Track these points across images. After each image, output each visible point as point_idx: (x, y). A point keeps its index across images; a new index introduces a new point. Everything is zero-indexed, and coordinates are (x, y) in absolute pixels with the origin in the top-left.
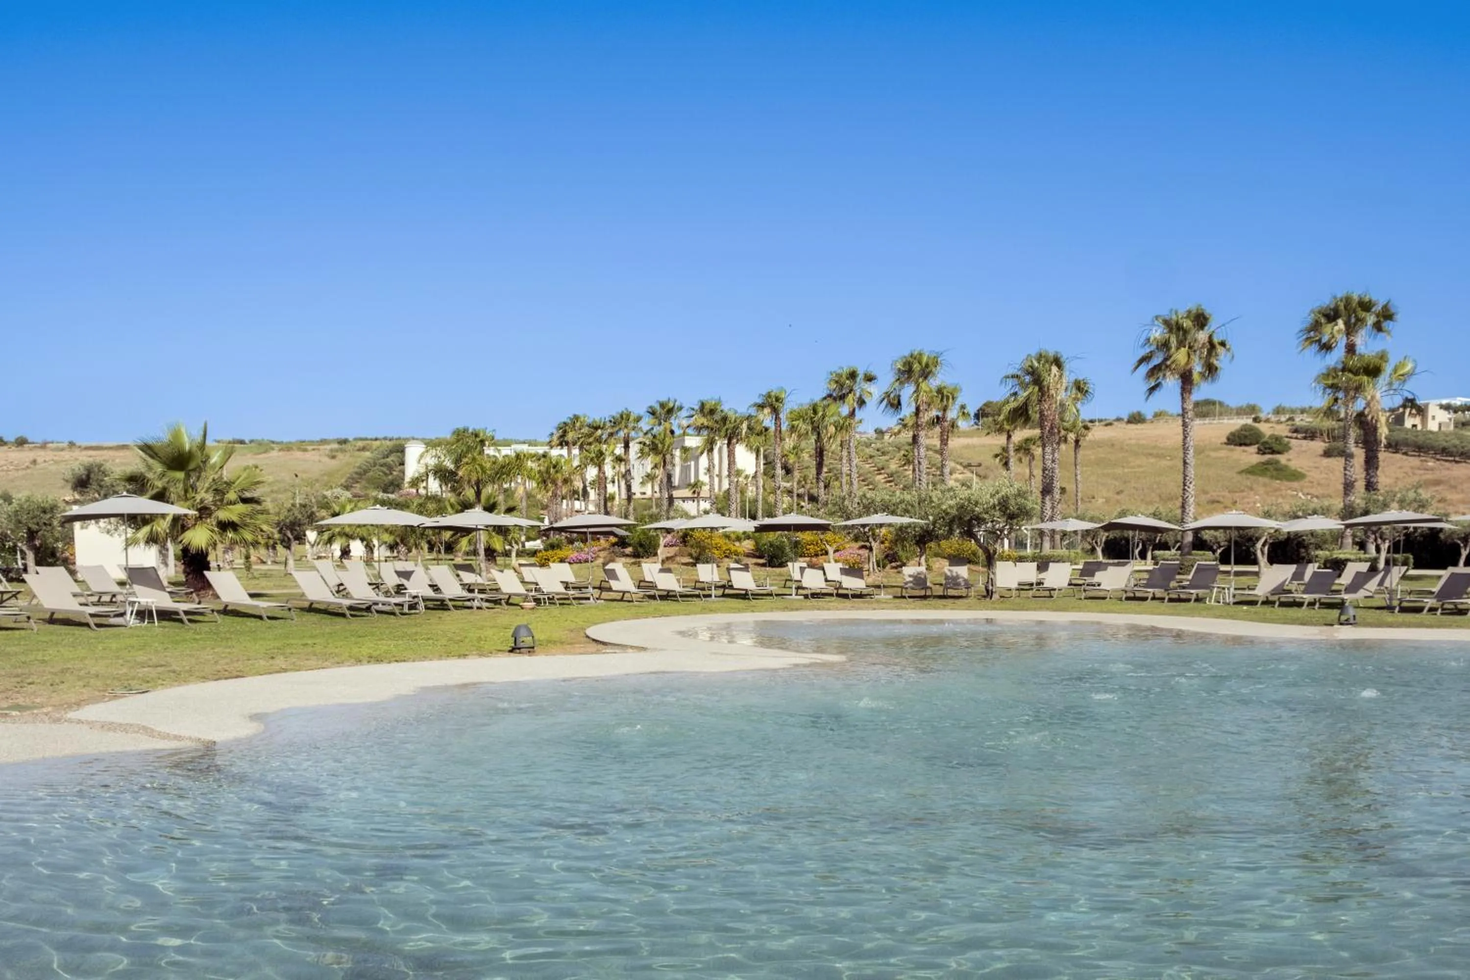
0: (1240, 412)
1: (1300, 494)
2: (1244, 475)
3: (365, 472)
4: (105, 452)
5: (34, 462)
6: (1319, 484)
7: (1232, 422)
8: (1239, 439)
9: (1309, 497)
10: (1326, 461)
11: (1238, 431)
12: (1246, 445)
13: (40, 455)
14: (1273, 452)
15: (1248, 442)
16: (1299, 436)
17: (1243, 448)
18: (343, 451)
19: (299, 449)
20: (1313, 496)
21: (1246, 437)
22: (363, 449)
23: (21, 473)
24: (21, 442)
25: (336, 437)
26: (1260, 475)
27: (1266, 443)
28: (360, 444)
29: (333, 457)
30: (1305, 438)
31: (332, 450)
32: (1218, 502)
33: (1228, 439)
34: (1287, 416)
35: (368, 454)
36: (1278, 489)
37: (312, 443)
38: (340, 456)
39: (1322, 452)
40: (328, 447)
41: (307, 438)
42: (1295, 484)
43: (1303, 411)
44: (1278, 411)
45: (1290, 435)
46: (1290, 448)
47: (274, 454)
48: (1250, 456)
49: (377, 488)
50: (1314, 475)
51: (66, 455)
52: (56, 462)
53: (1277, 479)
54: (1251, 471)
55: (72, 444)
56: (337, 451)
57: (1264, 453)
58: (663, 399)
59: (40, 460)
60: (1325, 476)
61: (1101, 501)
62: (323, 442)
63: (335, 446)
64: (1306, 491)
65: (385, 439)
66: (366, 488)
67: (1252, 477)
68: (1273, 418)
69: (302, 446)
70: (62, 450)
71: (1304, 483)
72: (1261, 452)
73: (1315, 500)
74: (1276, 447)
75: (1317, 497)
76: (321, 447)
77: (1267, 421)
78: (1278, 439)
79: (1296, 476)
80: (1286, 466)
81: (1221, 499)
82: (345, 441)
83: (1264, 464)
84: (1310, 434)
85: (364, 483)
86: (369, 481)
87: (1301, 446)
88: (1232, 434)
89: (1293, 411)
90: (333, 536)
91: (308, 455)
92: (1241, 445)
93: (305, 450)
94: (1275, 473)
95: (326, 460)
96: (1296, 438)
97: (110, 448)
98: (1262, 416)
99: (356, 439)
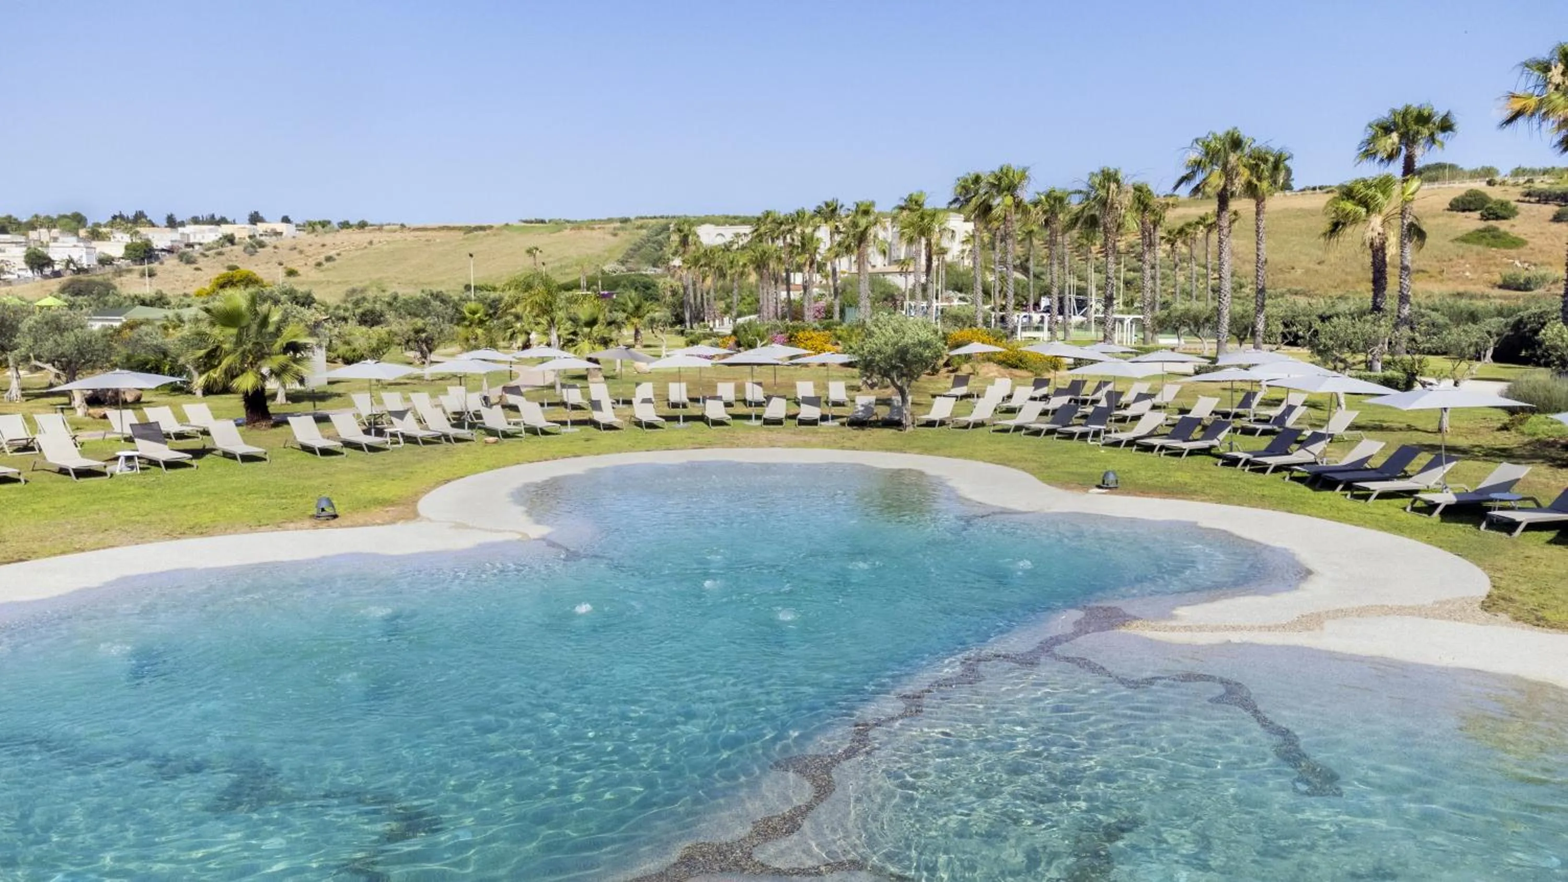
0: (1474, 175)
1: (1517, 263)
2: (1457, 244)
3: (640, 248)
4: (429, 233)
5: (371, 243)
6: (1540, 251)
7: (1463, 185)
8: (1462, 205)
9: (1526, 265)
10: (1556, 226)
11: (1462, 196)
12: (1470, 210)
13: (377, 237)
14: (1498, 217)
15: (1472, 207)
16: (1533, 200)
17: (1467, 213)
18: (623, 229)
19: (588, 228)
20: (1530, 264)
21: (1470, 202)
22: (641, 227)
23: (359, 253)
24: (362, 225)
25: (620, 216)
26: (1474, 243)
27: (1491, 208)
28: (639, 223)
29: (615, 235)
30: (1538, 202)
31: (615, 229)
32: (1423, 271)
33: (1451, 204)
34: (1526, 178)
35: (644, 232)
36: (1494, 257)
37: (600, 221)
38: (621, 233)
39: (1551, 217)
40: (612, 225)
41: (597, 218)
42: (1513, 252)
43: (1545, 172)
44: (1517, 172)
45: (1522, 198)
46: (1517, 214)
47: (567, 232)
48: (1472, 222)
49: (648, 262)
50: (1536, 242)
51: (398, 236)
52: (388, 243)
53: (1493, 246)
54: (1466, 239)
55: (403, 226)
56: (619, 229)
57: (1488, 219)
58: (829, 200)
59: (375, 241)
60: (1549, 241)
61: (1299, 271)
62: (610, 221)
63: (618, 225)
64: (1523, 259)
65: (662, 217)
66: (638, 263)
67: (1464, 245)
68: (1511, 181)
69: (591, 224)
70: (395, 231)
71: (1524, 250)
72: (1484, 218)
73: (1533, 268)
74: (1502, 213)
75: (1535, 265)
76: (607, 226)
77: (1503, 183)
78: (1504, 205)
79: (1517, 243)
80: (1506, 233)
81: (1428, 269)
82: (625, 221)
83: (1480, 231)
84: (1544, 198)
85: (638, 259)
86: (642, 257)
87: (1531, 210)
88: (1456, 200)
89: (1534, 172)
90: (514, 333)
91: (594, 233)
92: (1464, 210)
93: (593, 229)
94: (1492, 241)
95: (610, 238)
96: (1529, 202)
97: (434, 229)
98: (1498, 179)
99: (637, 218)
